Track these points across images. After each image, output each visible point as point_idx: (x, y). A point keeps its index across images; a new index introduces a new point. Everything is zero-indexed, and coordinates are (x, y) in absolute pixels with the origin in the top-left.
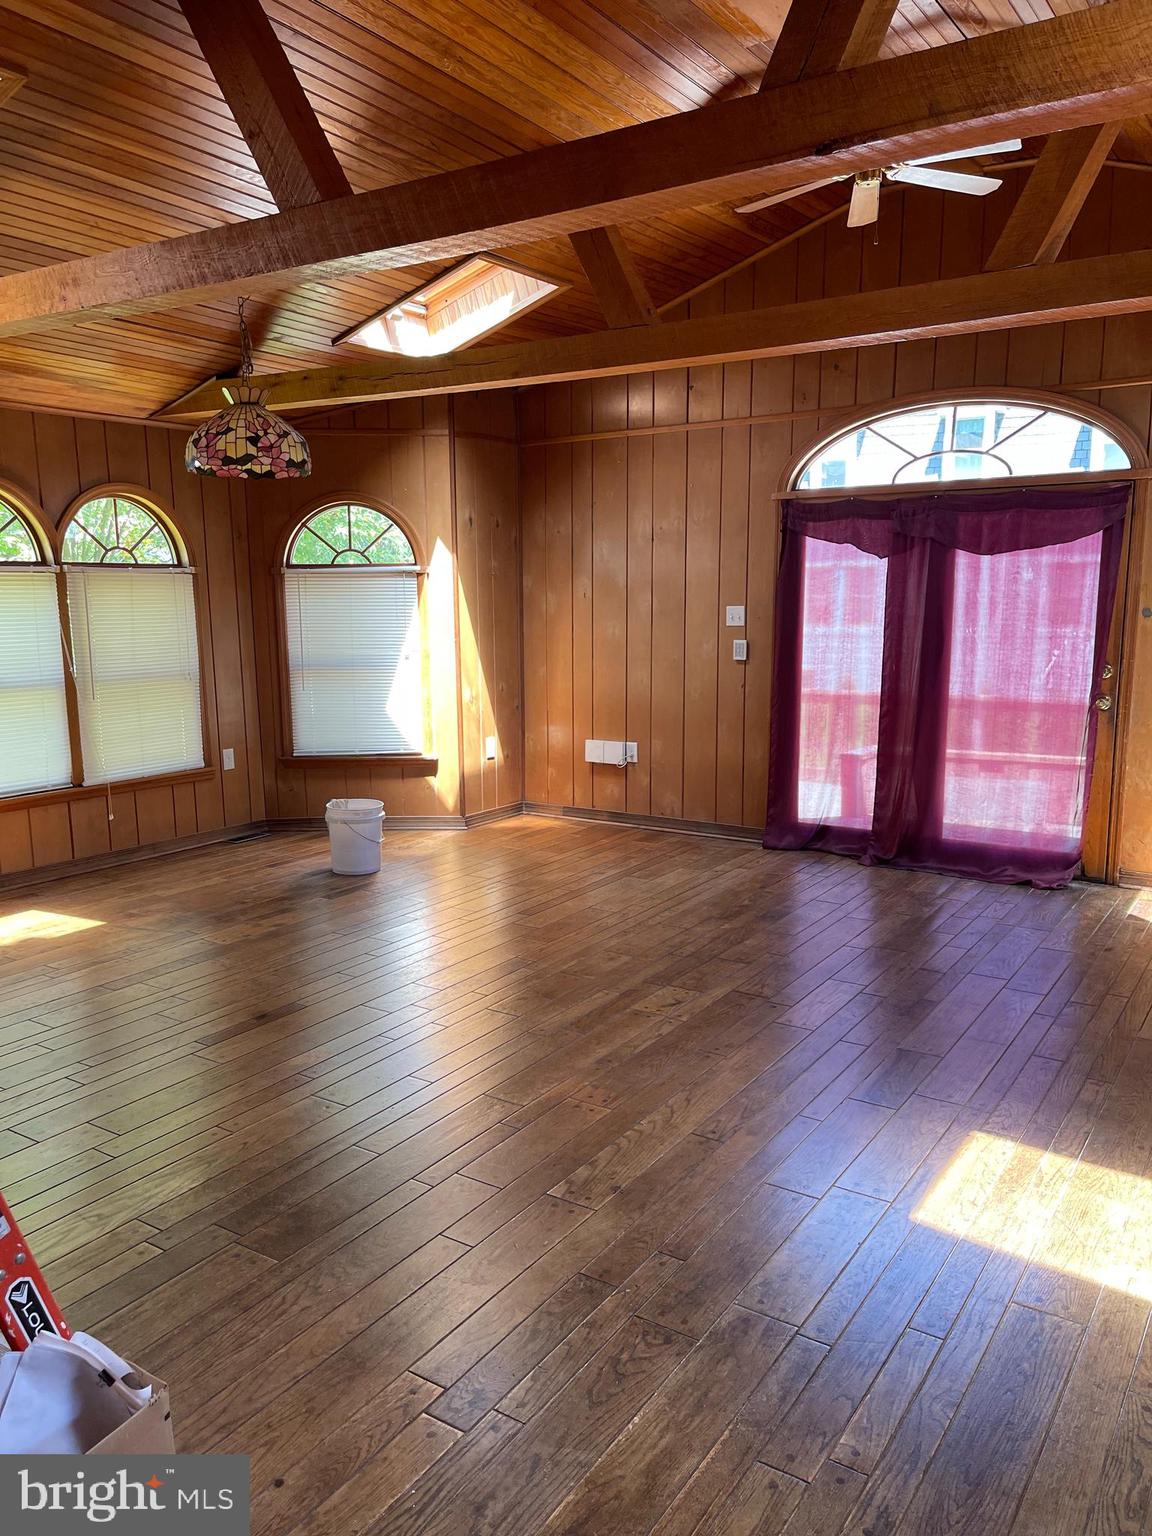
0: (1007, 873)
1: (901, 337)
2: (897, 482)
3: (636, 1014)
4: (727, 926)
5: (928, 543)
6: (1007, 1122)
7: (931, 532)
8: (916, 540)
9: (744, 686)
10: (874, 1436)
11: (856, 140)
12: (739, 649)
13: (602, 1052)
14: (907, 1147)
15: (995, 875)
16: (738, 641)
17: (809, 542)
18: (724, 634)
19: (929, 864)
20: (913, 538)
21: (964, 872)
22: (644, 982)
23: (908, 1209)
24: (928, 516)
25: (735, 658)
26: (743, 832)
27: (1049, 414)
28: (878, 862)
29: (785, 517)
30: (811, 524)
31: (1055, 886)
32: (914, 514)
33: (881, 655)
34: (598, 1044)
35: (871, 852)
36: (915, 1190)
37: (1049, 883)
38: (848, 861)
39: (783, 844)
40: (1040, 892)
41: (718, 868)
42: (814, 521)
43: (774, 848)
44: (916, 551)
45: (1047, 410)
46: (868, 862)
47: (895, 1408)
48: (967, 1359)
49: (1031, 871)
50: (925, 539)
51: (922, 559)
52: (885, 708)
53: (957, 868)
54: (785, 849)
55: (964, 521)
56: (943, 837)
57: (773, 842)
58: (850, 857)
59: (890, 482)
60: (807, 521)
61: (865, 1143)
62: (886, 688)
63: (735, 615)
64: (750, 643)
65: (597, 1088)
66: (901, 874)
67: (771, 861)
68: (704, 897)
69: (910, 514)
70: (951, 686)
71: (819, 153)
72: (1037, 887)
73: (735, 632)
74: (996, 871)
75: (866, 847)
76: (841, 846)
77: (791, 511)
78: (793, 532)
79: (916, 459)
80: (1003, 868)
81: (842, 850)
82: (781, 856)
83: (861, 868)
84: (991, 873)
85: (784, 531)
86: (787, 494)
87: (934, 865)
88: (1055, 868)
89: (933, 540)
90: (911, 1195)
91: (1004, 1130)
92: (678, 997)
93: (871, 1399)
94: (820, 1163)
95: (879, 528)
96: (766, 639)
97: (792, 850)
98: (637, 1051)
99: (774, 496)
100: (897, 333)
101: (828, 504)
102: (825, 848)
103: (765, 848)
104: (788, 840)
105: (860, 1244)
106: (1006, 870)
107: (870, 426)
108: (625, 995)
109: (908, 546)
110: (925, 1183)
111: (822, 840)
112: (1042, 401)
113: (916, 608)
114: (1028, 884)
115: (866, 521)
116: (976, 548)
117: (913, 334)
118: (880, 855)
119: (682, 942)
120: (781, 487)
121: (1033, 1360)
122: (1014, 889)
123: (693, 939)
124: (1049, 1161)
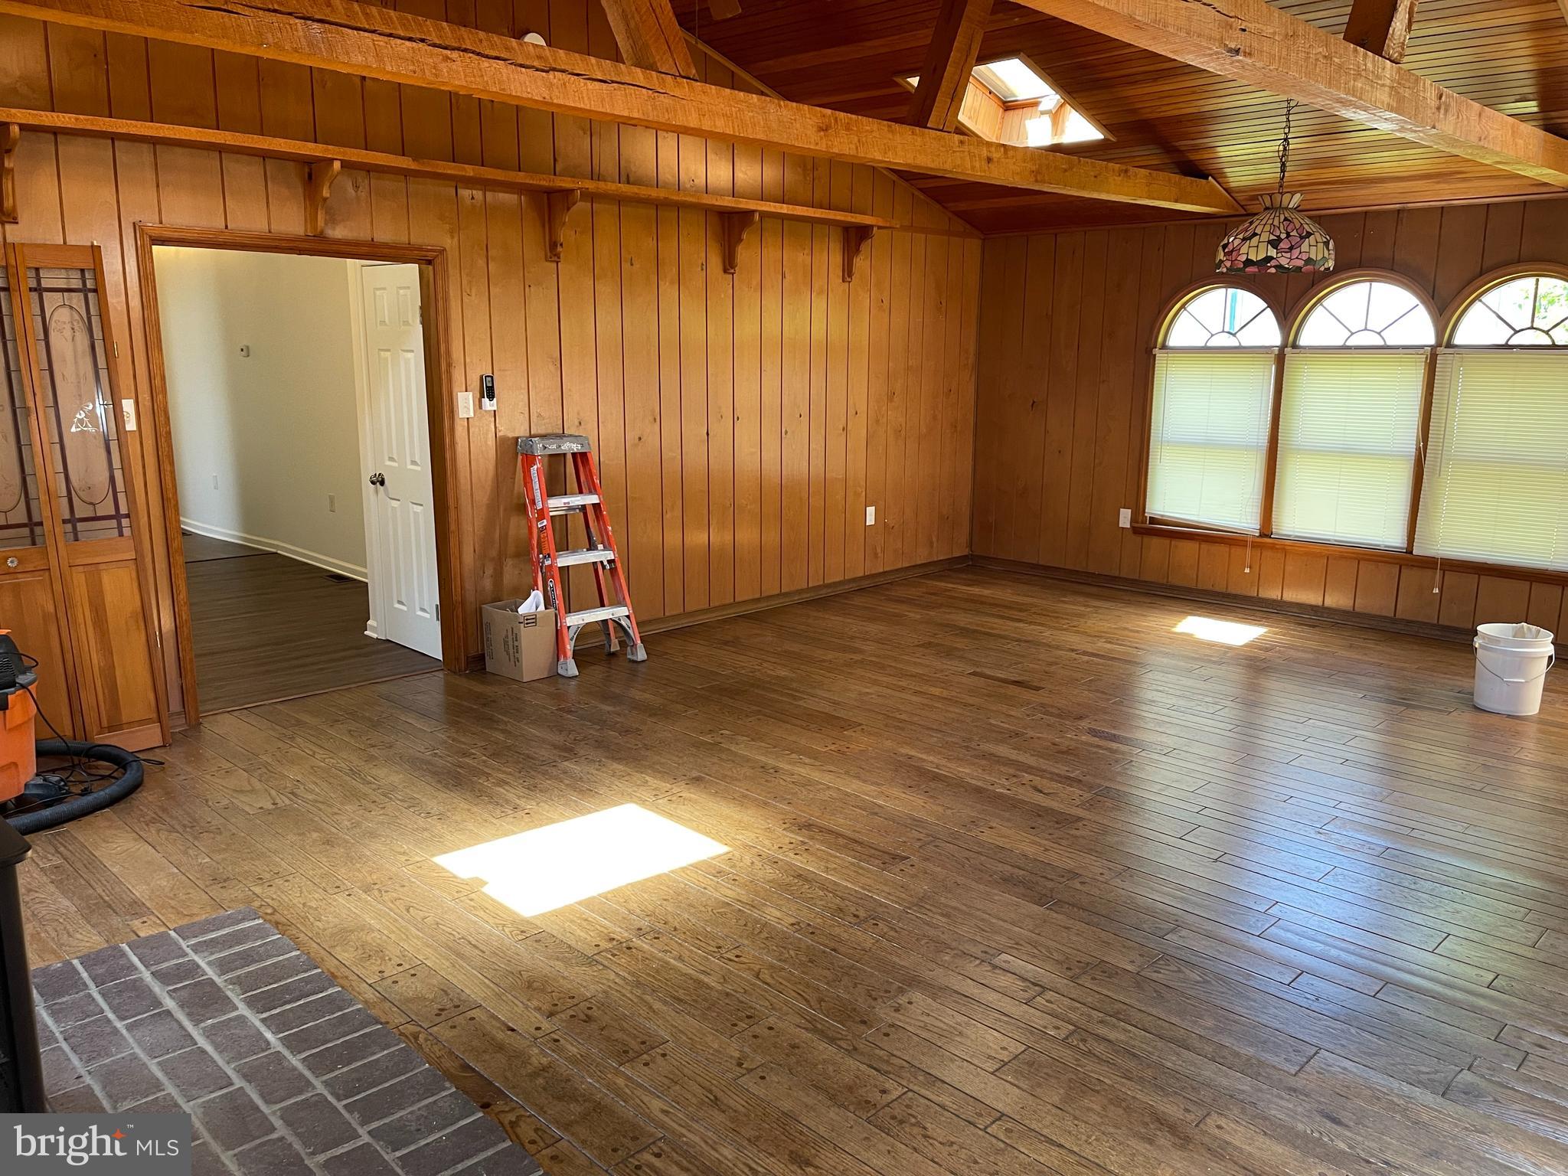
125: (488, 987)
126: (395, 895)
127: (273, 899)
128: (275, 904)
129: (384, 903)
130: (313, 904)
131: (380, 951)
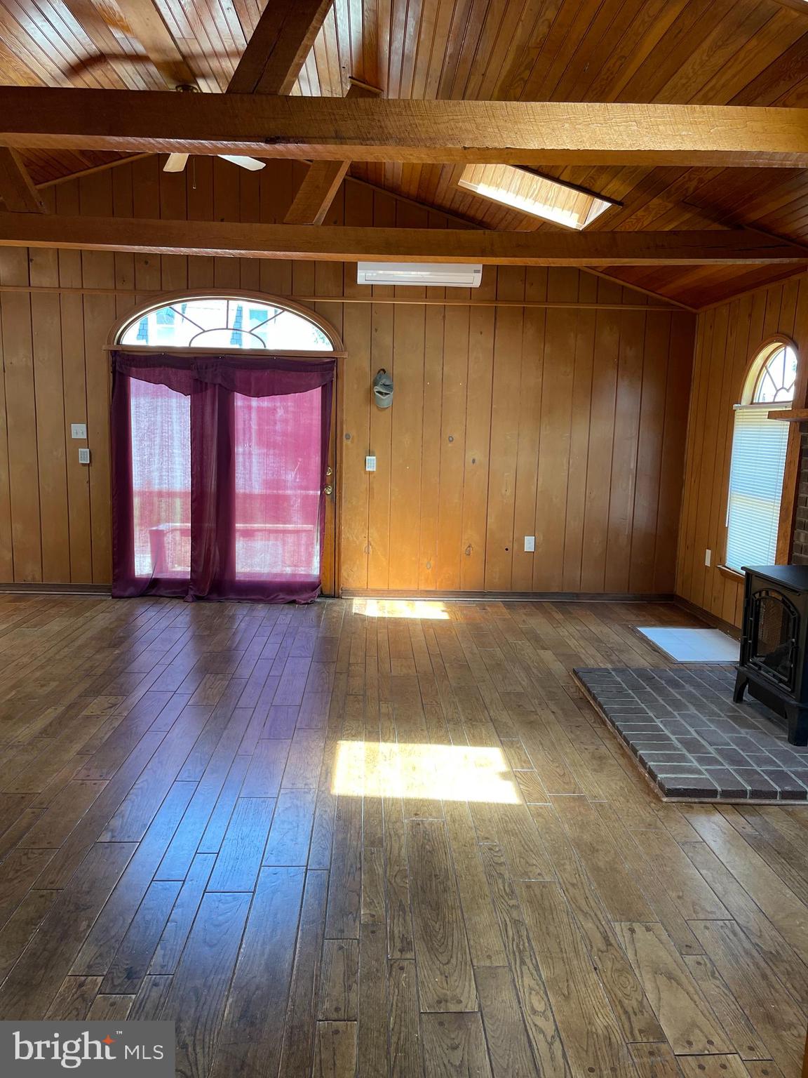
0: (280, 597)
1: (232, 254)
2: (193, 345)
3: (88, 717)
4: (117, 652)
5: (217, 387)
6: (353, 732)
7: (219, 380)
8: (209, 385)
9: (89, 482)
10: (377, 905)
11: (291, 140)
12: (84, 456)
13: (77, 747)
14: (309, 758)
15: (273, 599)
16: (82, 450)
17: (133, 381)
18: (70, 446)
19: (230, 597)
20: (206, 383)
21: (254, 599)
22: (80, 696)
23: (328, 789)
24: (216, 370)
25: (80, 462)
26: (95, 588)
27: (286, 312)
28: (198, 599)
29: (114, 363)
30: (134, 369)
31: (309, 601)
32: (206, 368)
33: (190, 460)
34: (71, 742)
35: (191, 593)
36: (326, 778)
37: (305, 600)
38: (175, 602)
39: (127, 594)
40: (301, 606)
41: (87, 614)
42: (136, 367)
43: (121, 597)
44: (209, 392)
45: (284, 310)
46: (190, 600)
47: (379, 887)
48: (399, 852)
49: (293, 595)
50: (215, 385)
51: (214, 396)
52: (194, 496)
53: (249, 597)
54: (129, 597)
55: (239, 374)
56: (237, 579)
57: (118, 593)
58: (176, 597)
59: (187, 345)
60: (131, 366)
61: (284, 761)
62: (195, 482)
63: (78, 431)
64: (92, 452)
65: (90, 769)
66: (214, 605)
67: (122, 606)
68: (89, 634)
69: (204, 367)
70: (236, 481)
71: (266, 142)
72: (299, 603)
73: (79, 443)
74: (272, 597)
75: (188, 591)
76: (168, 591)
77: (118, 359)
78: (121, 374)
79: (204, 331)
80: (275, 595)
81: (169, 593)
82: (127, 603)
83: (187, 604)
84: (270, 598)
85: (114, 372)
86: (114, 346)
87: (234, 597)
88: (306, 591)
89: (220, 385)
90: (326, 782)
91: (354, 736)
92: (113, 702)
93: (365, 887)
94: (266, 778)
95: (183, 375)
96: (104, 448)
97: (134, 597)
98: (104, 741)
99: (104, 347)
100: (231, 251)
101: (146, 356)
102: (157, 594)
103: (113, 597)
104: (131, 590)
105: (314, 814)
106: (278, 596)
107: (172, 306)
108: (71, 707)
109: (204, 389)
110: (329, 774)
111: (156, 589)
112: (281, 304)
113: (212, 430)
114: (294, 602)
115: (174, 370)
116: (248, 393)
117: (240, 254)
118: (197, 594)
119: (91, 667)
120: (110, 341)
121: (429, 843)
122: (286, 606)
123: (98, 664)
124: (383, 747)
125: (551, 729)
126: (566, 787)
127: (649, 813)
128: (648, 808)
129: (576, 784)
130: (622, 799)
131: (593, 757)
